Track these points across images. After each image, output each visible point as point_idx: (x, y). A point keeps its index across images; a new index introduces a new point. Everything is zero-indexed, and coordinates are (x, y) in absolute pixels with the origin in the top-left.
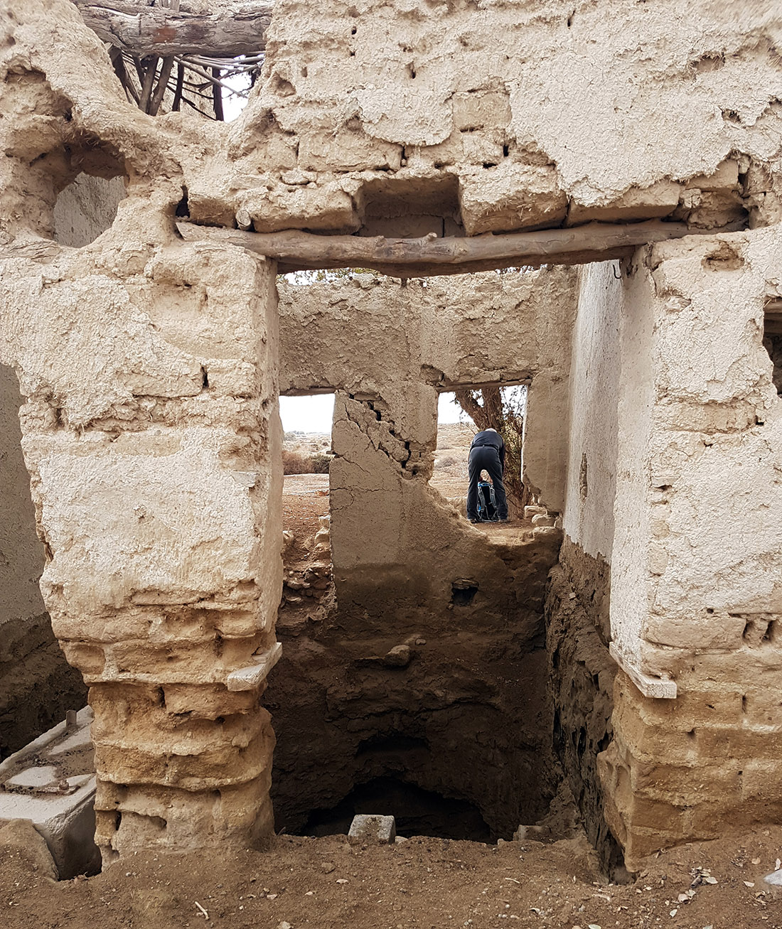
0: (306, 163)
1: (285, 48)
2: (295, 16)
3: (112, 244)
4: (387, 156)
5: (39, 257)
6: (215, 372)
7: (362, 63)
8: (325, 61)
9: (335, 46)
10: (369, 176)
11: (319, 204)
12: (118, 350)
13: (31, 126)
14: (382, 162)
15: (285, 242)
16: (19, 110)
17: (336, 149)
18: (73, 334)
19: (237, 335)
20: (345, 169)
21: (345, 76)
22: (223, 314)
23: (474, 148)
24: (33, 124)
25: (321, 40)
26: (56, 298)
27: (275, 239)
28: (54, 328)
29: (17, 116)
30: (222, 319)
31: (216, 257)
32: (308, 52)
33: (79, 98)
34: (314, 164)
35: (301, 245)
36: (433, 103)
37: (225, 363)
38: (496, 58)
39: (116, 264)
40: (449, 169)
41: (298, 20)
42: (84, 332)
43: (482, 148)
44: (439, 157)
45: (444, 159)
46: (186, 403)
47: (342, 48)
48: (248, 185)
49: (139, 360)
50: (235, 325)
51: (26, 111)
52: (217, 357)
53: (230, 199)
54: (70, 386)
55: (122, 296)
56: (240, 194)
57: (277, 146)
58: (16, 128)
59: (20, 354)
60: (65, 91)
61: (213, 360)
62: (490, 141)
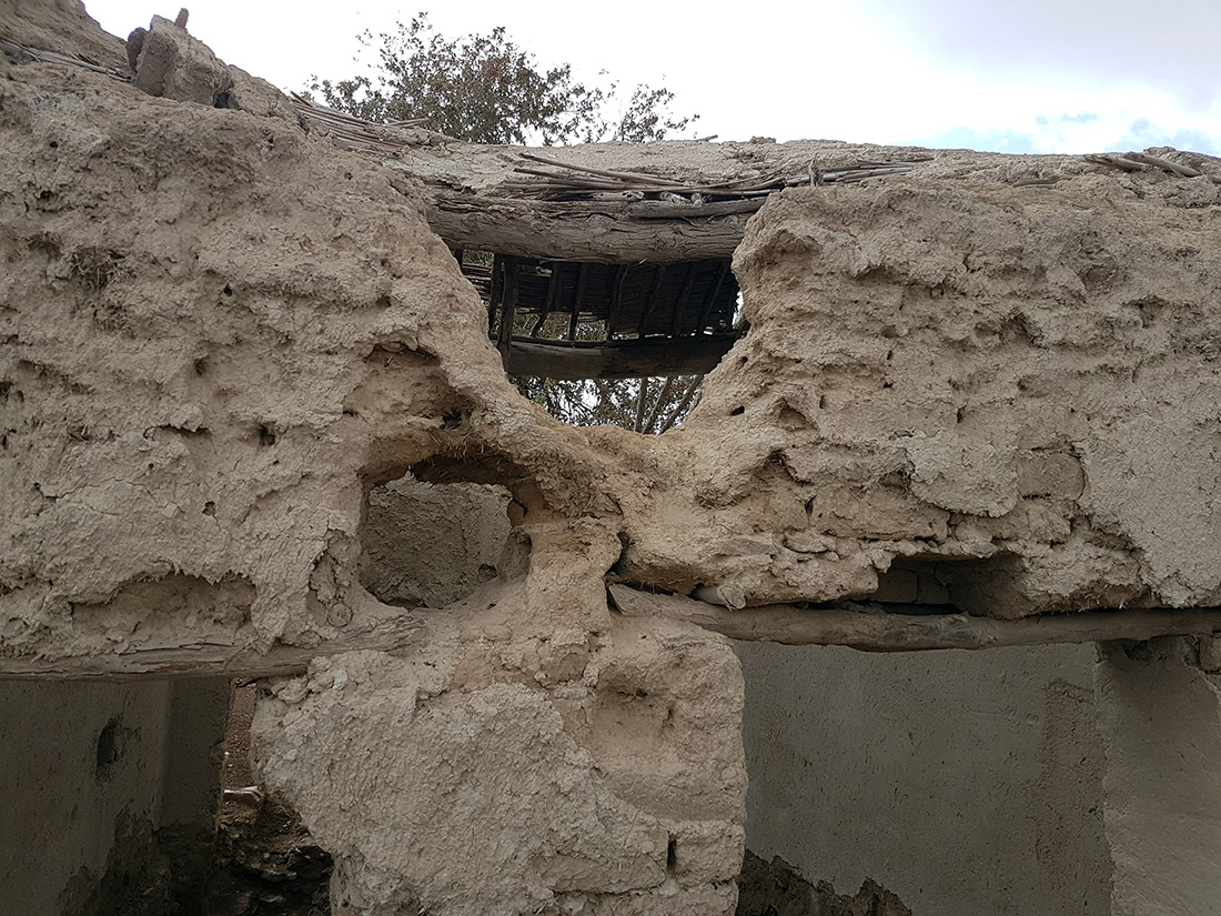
0: (825, 525)
1: (799, 367)
2: (811, 327)
3: (530, 628)
4: (934, 525)
5: (400, 646)
6: (692, 844)
7: (904, 400)
8: (853, 391)
9: (864, 372)
10: (910, 549)
11: (844, 583)
12: (538, 814)
13: (403, 433)
14: (928, 532)
15: (771, 623)
16: (387, 408)
17: (866, 510)
18: (465, 792)
19: (727, 782)
20: (875, 537)
21: (883, 415)
22: (704, 747)
23: (1042, 523)
24: (408, 430)
25: (848, 365)
26: (441, 728)
27: (758, 620)
28: (431, 783)
29: (382, 416)
30: (703, 755)
31: (696, 654)
32: (829, 377)
33: (498, 406)
34: (835, 526)
35: (791, 627)
36: (997, 463)
37: (707, 828)
38: (1061, 411)
39: (542, 666)
40: (1012, 546)
41: (813, 332)
42: (486, 788)
43: (1051, 523)
44: (1000, 531)
45: (1006, 534)
46: (641, 900)
47: (875, 377)
48: (743, 549)
49: (573, 833)
50: (723, 764)
51: (398, 409)
52: (691, 818)
53: (711, 566)
54: (452, 888)
55: (553, 723)
56: (731, 563)
57: (784, 499)
58: (379, 434)
59: (362, 832)
60: (476, 391)
61: (688, 823)
62: (1059, 514)
